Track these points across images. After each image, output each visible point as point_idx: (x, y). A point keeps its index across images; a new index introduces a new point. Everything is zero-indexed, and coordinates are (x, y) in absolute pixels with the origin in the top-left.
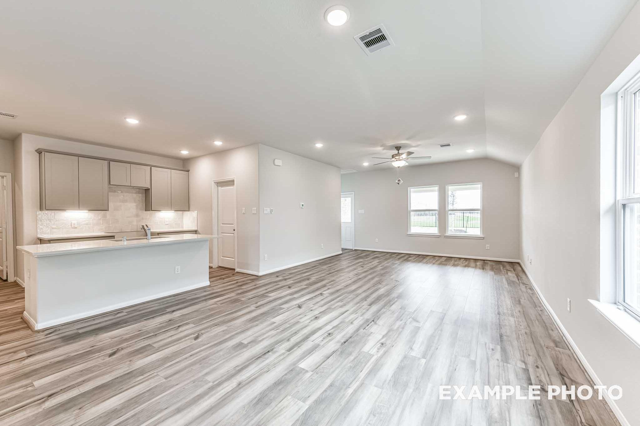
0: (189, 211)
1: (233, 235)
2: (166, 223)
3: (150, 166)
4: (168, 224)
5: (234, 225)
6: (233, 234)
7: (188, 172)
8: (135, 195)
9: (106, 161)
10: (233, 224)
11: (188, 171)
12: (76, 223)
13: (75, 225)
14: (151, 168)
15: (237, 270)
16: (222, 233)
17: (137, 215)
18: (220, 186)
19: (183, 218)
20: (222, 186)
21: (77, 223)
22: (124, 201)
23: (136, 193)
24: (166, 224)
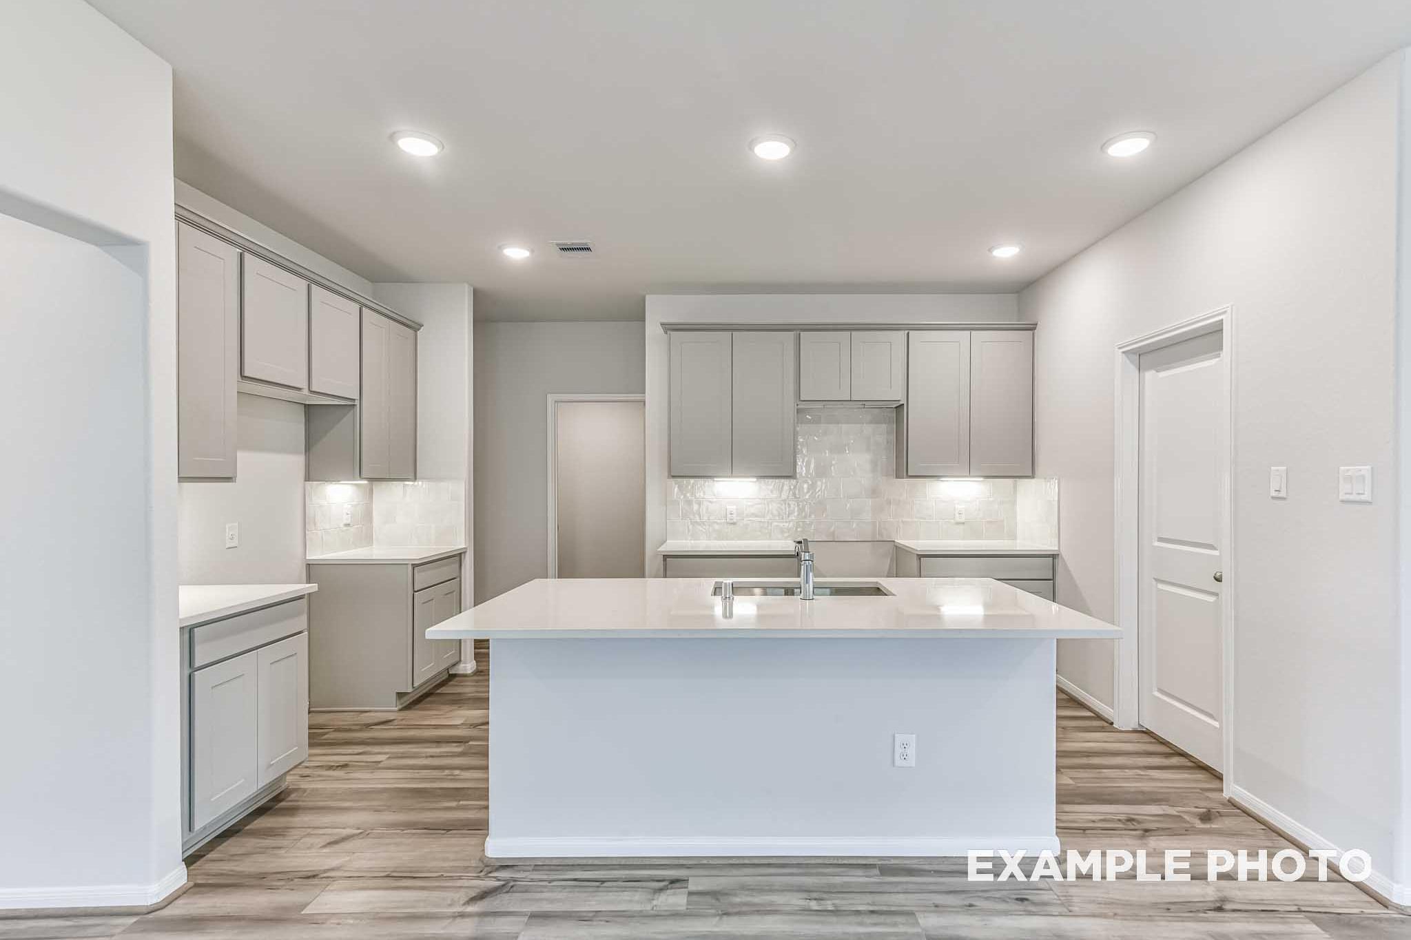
0: (1033, 477)
1: (1212, 599)
2: (958, 520)
3: (905, 330)
4: (963, 523)
5: (1216, 553)
6: (1217, 595)
7: (1031, 332)
8: (868, 429)
9: (791, 334)
10: (1212, 547)
11: (1032, 328)
12: (734, 511)
13: (734, 516)
14: (908, 333)
15: (1233, 789)
16: (1157, 580)
17: (874, 492)
18: (1150, 368)
19: (1014, 503)
20: (1158, 366)
21: (737, 509)
22: (839, 449)
23: (871, 422)
24: (958, 523)
